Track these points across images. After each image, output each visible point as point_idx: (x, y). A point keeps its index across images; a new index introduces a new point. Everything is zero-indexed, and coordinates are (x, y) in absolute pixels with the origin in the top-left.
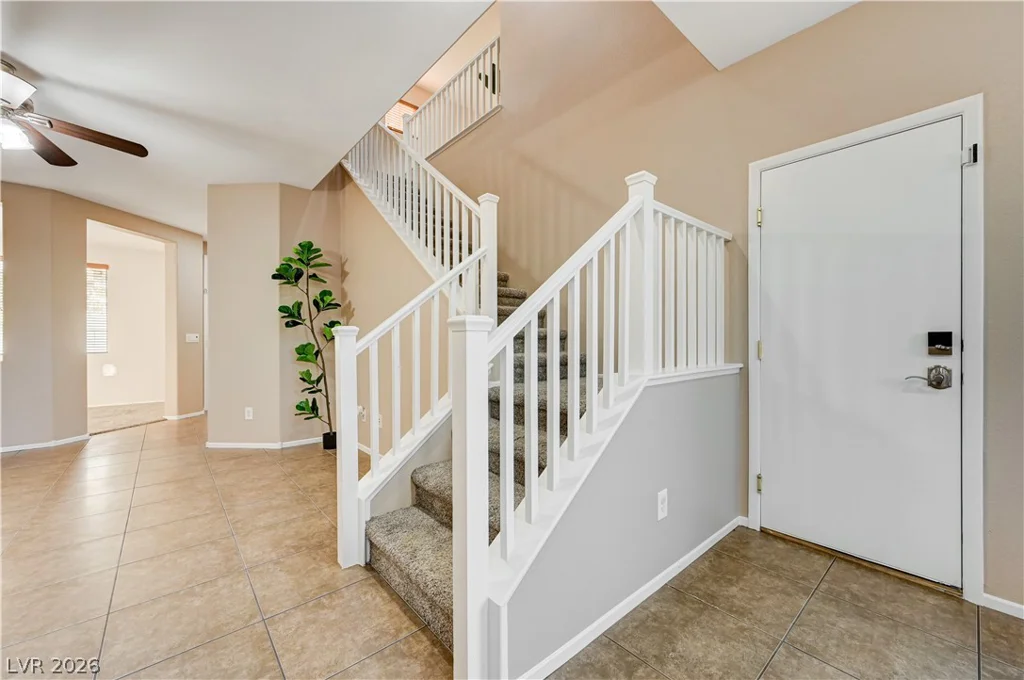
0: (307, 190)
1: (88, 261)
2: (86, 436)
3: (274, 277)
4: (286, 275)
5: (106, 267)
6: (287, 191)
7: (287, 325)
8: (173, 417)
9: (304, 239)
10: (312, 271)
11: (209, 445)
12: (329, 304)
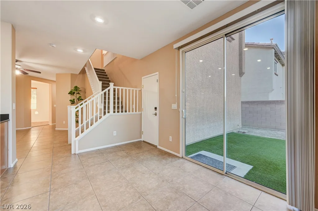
0: (77, 75)
1: (32, 87)
2: (31, 127)
3: (69, 94)
4: (71, 93)
5: (36, 88)
6: (72, 75)
7: (72, 104)
8: (51, 124)
9: (76, 85)
10: (77, 92)
11: (56, 129)
12: (81, 99)
